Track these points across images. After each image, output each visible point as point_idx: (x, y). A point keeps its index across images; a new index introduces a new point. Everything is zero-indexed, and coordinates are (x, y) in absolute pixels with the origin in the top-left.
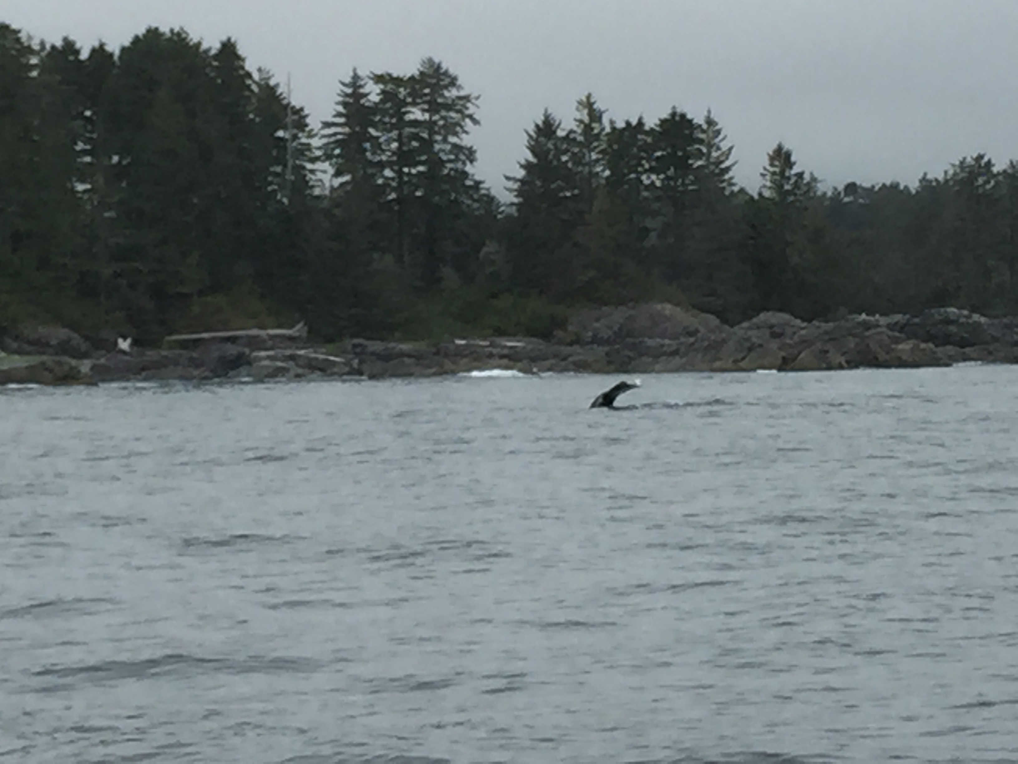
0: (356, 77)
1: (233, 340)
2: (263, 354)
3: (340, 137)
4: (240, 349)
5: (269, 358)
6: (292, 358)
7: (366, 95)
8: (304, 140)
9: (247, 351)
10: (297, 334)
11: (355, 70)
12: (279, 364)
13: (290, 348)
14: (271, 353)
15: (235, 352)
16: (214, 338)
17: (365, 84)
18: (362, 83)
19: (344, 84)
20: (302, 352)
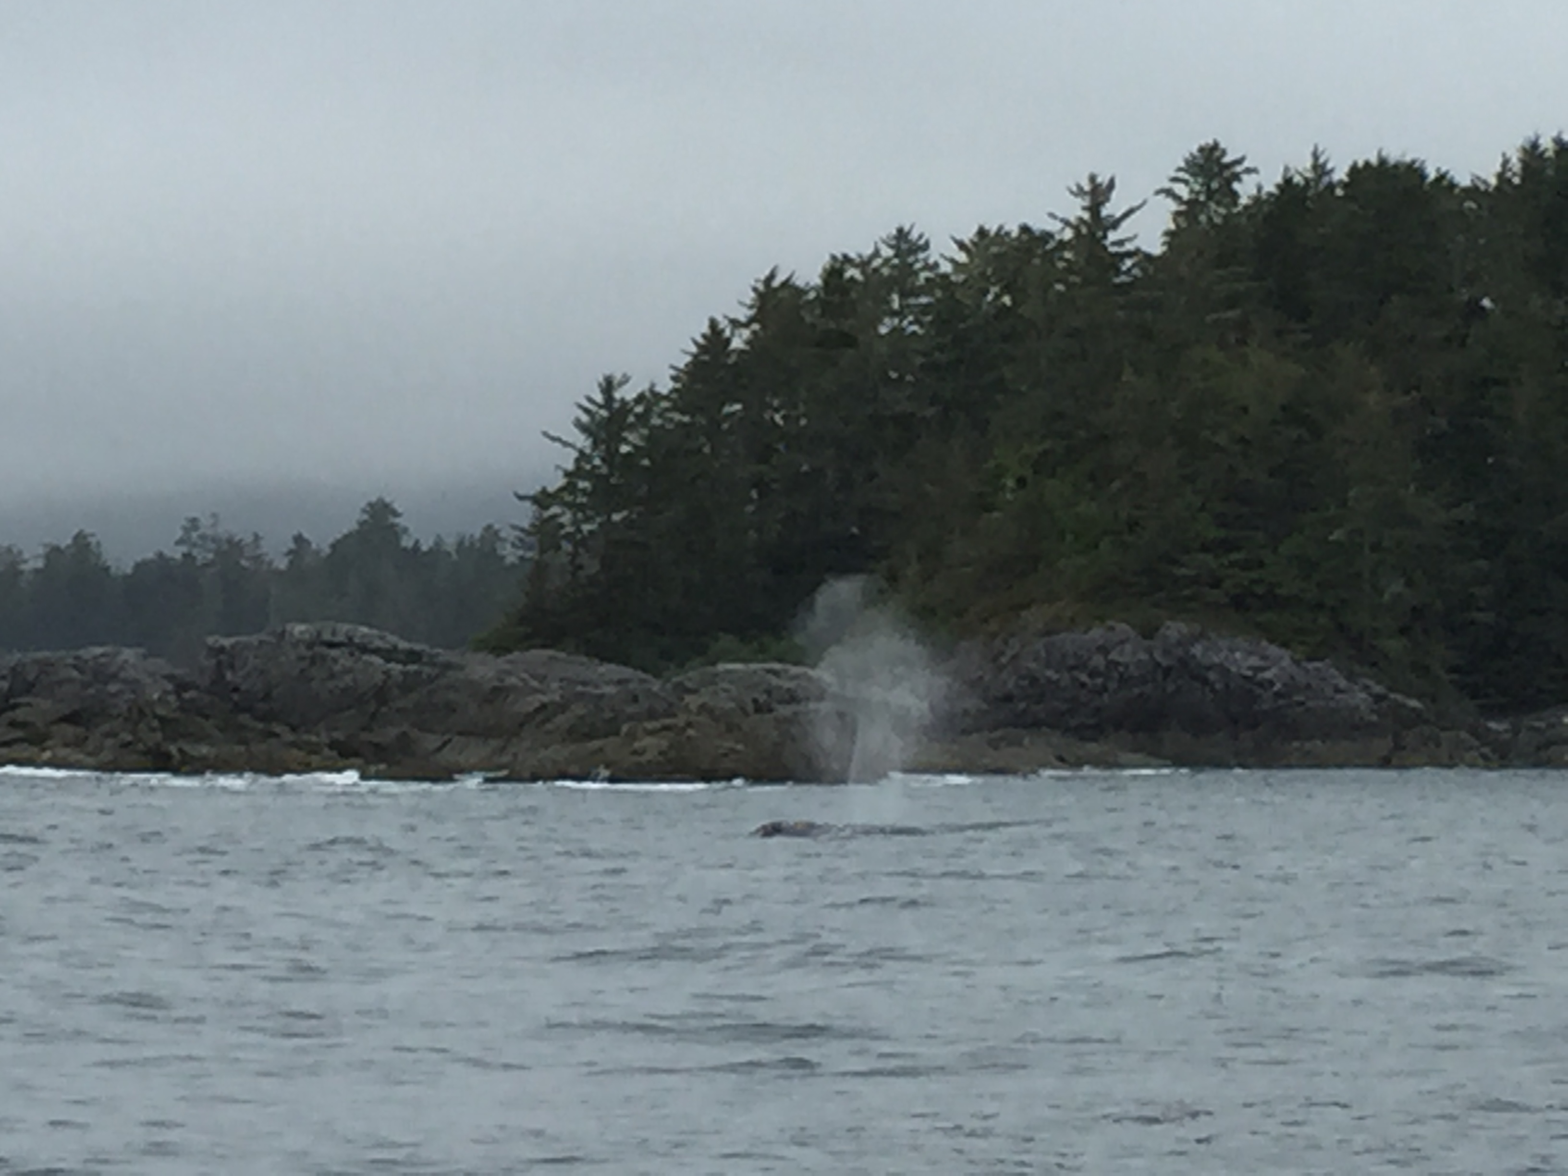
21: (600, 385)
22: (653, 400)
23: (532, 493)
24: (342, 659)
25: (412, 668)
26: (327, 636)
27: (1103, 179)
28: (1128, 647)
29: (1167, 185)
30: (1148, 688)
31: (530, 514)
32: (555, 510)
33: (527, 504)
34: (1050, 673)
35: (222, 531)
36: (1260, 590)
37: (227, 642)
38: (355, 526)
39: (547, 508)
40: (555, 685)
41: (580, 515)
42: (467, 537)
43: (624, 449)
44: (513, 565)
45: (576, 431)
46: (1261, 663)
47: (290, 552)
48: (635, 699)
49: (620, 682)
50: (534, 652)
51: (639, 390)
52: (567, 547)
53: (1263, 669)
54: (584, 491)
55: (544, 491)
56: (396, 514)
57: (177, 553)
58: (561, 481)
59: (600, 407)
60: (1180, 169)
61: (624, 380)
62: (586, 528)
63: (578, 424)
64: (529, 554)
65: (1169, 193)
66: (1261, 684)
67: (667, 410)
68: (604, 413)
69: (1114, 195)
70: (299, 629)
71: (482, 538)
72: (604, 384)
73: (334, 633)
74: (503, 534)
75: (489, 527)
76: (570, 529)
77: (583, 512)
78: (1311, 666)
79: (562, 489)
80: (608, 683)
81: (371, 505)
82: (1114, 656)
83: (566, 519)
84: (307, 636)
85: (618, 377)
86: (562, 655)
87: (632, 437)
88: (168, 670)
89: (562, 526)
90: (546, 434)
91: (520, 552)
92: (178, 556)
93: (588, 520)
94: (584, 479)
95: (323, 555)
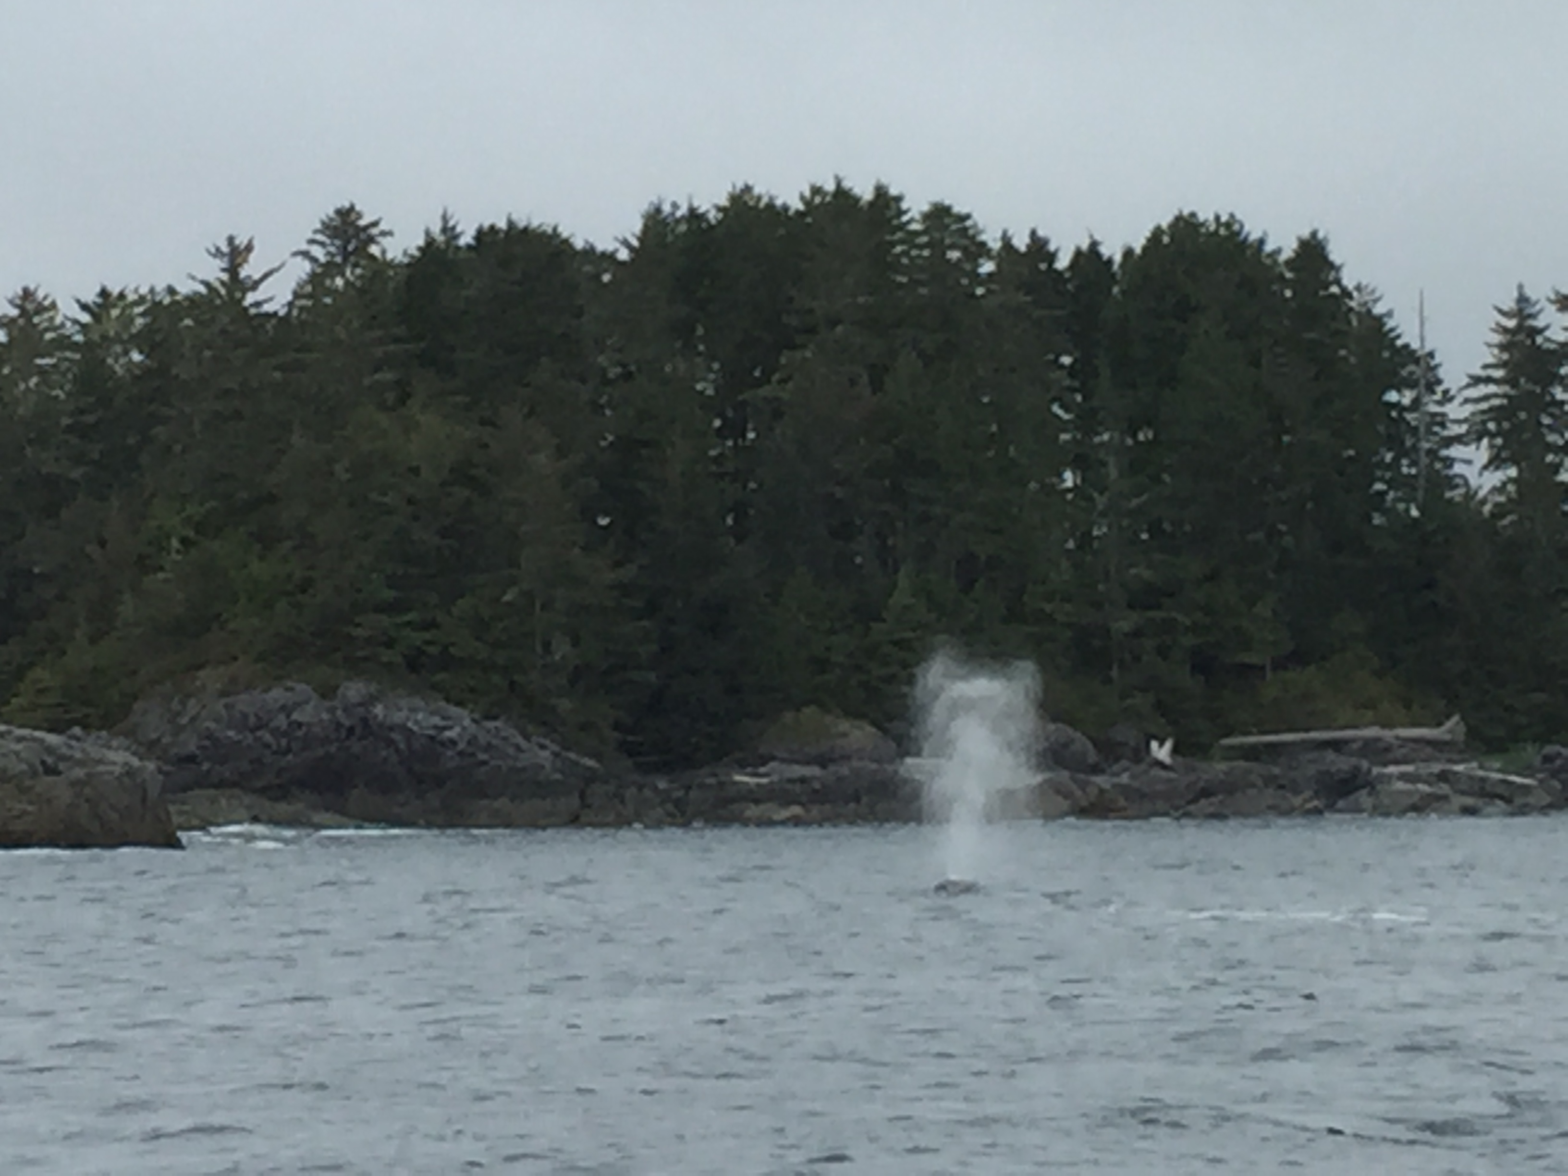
0: (1523, 299)
1: (1337, 745)
2: (1392, 769)
3: (1496, 402)
4: (1354, 761)
5: (1403, 777)
6: (1443, 777)
7: (1540, 331)
8: (1434, 408)
9: (1365, 764)
10: (1448, 737)
11: (1520, 287)
12: (1423, 787)
13: (1438, 760)
14: (1409, 768)
15: (1345, 767)
16: (1303, 742)
17: (1541, 311)
18: (1533, 310)
19: (1501, 311)
20: (1459, 768)
27: (241, 241)
28: (309, 708)
29: (304, 247)
30: (333, 749)
34: (231, 733)
36: (432, 650)
46: (442, 723)
53: (445, 728)
60: (316, 232)
65: (306, 254)
66: (443, 744)
69: (252, 257)
78: (491, 725)
82: (295, 716)
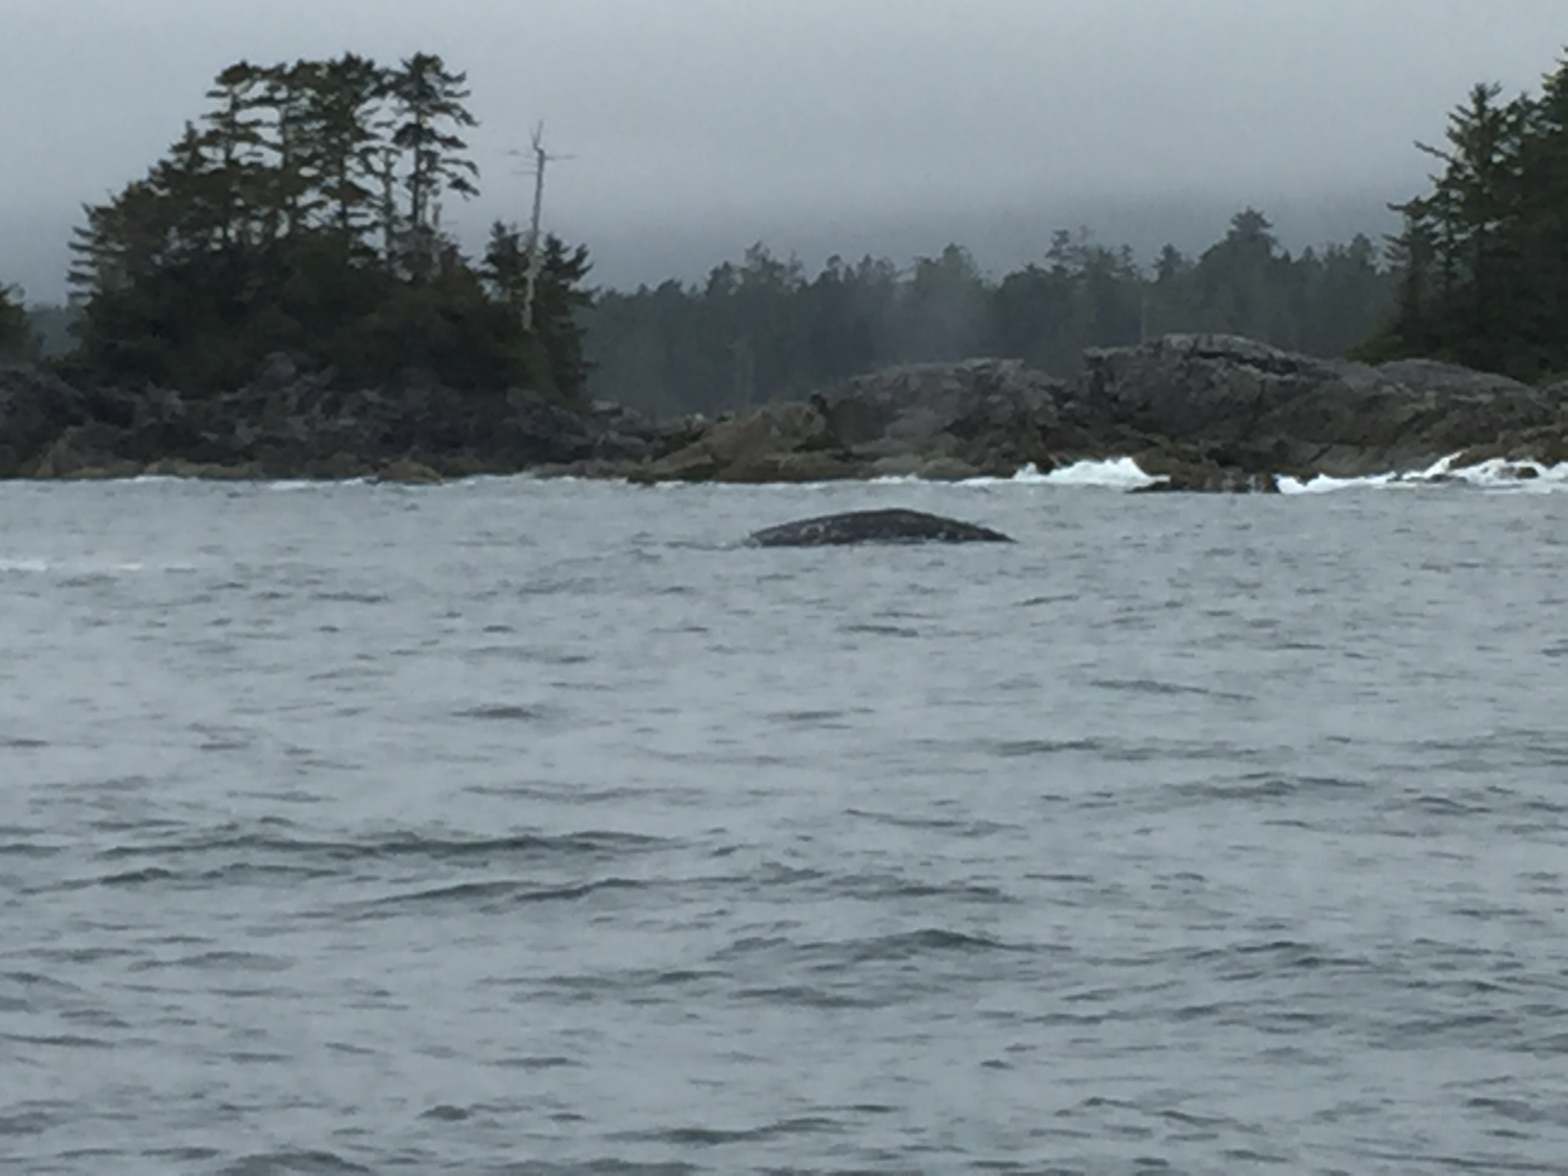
21: (1471, 94)
22: (1524, 108)
23: (1404, 203)
24: (1219, 369)
25: (1289, 377)
26: (1203, 346)
31: (1403, 223)
32: (1429, 219)
33: (1400, 214)
35: (1091, 242)
37: (1105, 353)
38: (1225, 237)
39: (1421, 216)
40: (1430, 394)
41: (1453, 226)
42: (1337, 247)
43: (1497, 158)
44: (1383, 274)
45: (1448, 141)
47: (1162, 263)
48: (1511, 408)
49: (1495, 390)
50: (1409, 361)
51: (1512, 100)
52: (1440, 256)
54: (1456, 200)
55: (1417, 201)
56: (1266, 225)
57: (1046, 265)
58: (1434, 192)
59: (1472, 116)
61: (1496, 89)
62: (1459, 237)
63: (1451, 134)
64: (1402, 264)
67: (1539, 118)
68: (1476, 122)
70: (1176, 340)
71: (1352, 248)
72: (1476, 94)
73: (1210, 343)
74: (1374, 244)
75: (1360, 236)
76: (1444, 239)
77: (1456, 221)
79: (1435, 199)
80: (1482, 391)
81: (1240, 216)
83: (1439, 228)
84: (1184, 348)
85: (1489, 87)
86: (1437, 364)
87: (1505, 147)
88: (1048, 380)
89: (1435, 236)
90: (1419, 145)
91: (1391, 262)
92: (1049, 269)
93: (1461, 230)
94: (1458, 188)
95: (1192, 267)
